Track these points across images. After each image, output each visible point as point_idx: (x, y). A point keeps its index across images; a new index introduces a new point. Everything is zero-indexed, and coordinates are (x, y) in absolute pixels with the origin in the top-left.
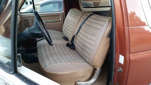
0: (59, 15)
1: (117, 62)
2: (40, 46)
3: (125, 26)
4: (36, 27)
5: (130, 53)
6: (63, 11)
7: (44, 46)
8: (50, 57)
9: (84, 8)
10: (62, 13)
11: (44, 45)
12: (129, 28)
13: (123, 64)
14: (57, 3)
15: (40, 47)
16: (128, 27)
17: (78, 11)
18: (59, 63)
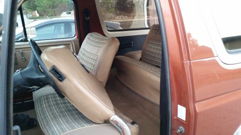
0: (69, 44)
1: (175, 118)
2: (40, 98)
3: (184, 59)
4: (34, 68)
5: (195, 102)
6: (76, 37)
7: (47, 99)
8: (60, 117)
9: (109, 32)
10: (74, 41)
11: (47, 97)
12: (190, 63)
13: (185, 120)
14: (63, 24)
15: (40, 101)
16: (188, 61)
17: (100, 36)
18: (78, 127)
